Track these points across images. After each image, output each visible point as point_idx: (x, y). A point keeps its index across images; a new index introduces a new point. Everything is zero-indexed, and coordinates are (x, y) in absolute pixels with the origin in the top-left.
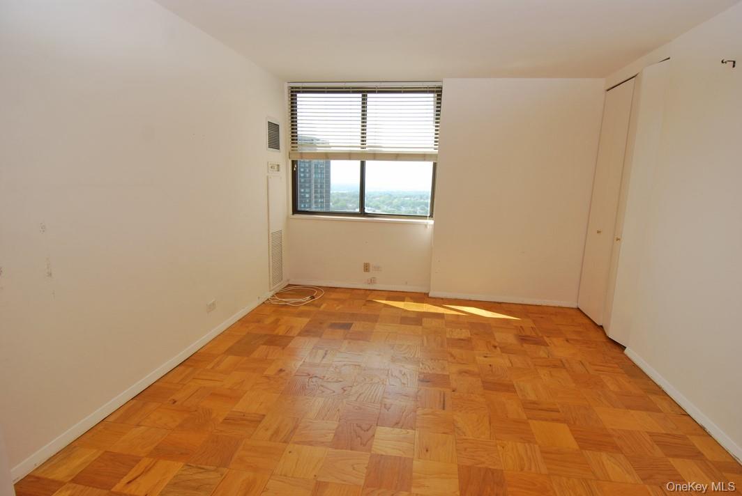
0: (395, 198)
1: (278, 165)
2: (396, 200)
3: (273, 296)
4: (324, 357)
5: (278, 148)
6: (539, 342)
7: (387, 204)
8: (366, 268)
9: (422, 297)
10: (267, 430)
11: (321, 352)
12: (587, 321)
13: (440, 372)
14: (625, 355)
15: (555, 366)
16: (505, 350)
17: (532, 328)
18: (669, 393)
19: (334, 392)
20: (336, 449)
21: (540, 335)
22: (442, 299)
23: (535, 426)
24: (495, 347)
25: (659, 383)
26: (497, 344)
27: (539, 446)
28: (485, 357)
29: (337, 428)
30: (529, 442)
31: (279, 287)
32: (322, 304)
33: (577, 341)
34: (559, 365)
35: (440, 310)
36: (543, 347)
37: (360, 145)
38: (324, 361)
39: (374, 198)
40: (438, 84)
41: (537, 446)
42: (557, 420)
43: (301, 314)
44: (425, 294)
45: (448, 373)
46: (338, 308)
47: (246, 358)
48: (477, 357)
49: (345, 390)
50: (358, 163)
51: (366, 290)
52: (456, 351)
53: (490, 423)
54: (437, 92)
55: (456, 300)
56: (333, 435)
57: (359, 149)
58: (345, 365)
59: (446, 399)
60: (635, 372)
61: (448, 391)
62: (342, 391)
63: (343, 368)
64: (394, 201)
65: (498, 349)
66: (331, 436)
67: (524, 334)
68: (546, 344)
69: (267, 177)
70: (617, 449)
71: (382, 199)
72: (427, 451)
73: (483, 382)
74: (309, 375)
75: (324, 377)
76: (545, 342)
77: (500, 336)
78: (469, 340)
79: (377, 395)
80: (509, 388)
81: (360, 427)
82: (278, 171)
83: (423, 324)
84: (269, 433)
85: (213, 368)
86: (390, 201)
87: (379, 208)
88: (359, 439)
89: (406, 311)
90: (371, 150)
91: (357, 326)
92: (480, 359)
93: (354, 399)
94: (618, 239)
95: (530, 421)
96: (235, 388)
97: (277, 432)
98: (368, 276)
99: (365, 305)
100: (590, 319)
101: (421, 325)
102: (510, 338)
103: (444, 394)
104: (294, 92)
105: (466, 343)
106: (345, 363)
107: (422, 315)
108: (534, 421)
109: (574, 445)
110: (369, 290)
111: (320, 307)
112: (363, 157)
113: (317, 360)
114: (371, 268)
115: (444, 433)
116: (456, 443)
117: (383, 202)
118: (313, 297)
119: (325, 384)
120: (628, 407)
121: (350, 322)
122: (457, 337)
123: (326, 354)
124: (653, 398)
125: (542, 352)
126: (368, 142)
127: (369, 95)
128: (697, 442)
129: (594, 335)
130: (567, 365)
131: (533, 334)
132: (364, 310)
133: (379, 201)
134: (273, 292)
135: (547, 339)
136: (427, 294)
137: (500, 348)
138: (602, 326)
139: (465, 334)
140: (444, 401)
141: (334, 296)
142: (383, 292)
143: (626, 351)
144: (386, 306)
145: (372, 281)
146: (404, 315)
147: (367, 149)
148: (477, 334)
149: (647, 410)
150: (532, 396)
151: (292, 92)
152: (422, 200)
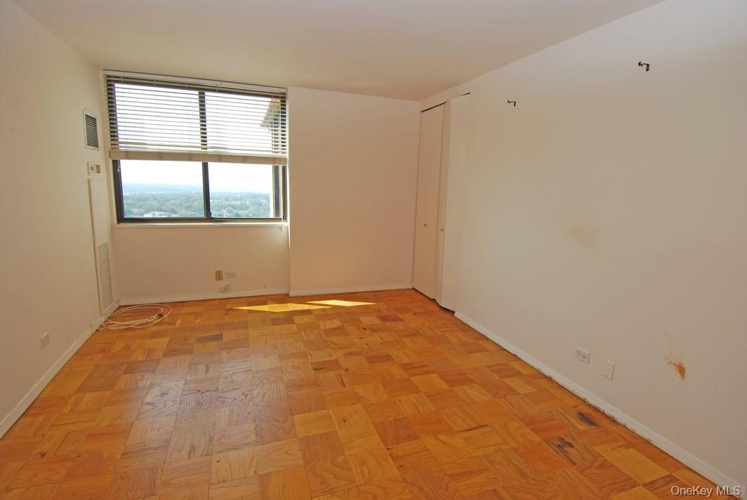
0: (194, 201)
1: (98, 166)
2: (196, 203)
3: (106, 321)
4: (207, 372)
5: (96, 146)
6: (396, 319)
7: (185, 208)
8: (219, 276)
9: (284, 298)
10: (180, 450)
11: (201, 368)
12: (423, 297)
13: (328, 359)
14: (456, 318)
15: (413, 335)
16: (373, 329)
17: (387, 309)
18: (490, 338)
19: (236, 399)
20: (263, 444)
21: (395, 313)
22: (303, 297)
23: (416, 380)
24: (365, 329)
25: (481, 332)
26: (365, 327)
27: (425, 394)
28: (361, 338)
29: (255, 428)
30: (416, 392)
31: (109, 310)
32: (176, 321)
33: (422, 313)
34: (414, 334)
35: (306, 307)
36: (400, 323)
37: (200, 145)
38: (209, 375)
39: (168, 200)
40: (283, 91)
41: (422, 394)
42: (429, 372)
43: (155, 335)
44: (285, 295)
45: (335, 358)
46: (197, 321)
47: (110, 392)
48: (354, 341)
49: (246, 395)
50: (199, 165)
51: (221, 299)
52: (334, 339)
53: (384, 387)
54: (282, 97)
55: (315, 296)
56: (254, 435)
57: (200, 149)
58: (234, 373)
59: (343, 378)
60: (465, 328)
61: (342, 372)
62: (244, 396)
63: (234, 376)
64: (193, 204)
65: (368, 330)
66: (253, 437)
67: (382, 315)
68: (402, 320)
69: (89, 180)
70: (471, 381)
71: (178, 202)
72: (345, 421)
73: (367, 358)
74: (199, 391)
75: (217, 389)
76: (400, 318)
77: (367, 320)
78: (342, 328)
79: (280, 391)
80: (388, 358)
81: (277, 421)
82: (98, 172)
83: (296, 322)
84: (185, 453)
85: (71, 410)
86: (189, 204)
87: (175, 212)
88: (281, 431)
89: (273, 313)
90: (214, 152)
91: (228, 336)
92: (356, 341)
93: (259, 399)
94: (442, 230)
95: (411, 378)
96: (116, 423)
97: (193, 449)
98: (222, 284)
99: (226, 314)
100: (425, 295)
101: (294, 323)
102: (373, 320)
103: (340, 376)
104: (110, 82)
105: (340, 331)
106: (234, 371)
107: (291, 315)
108: (415, 377)
109: (446, 386)
110: (224, 299)
111: (175, 324)
112: (205, 159)
113: (201, 376)
114: (224, 276)
115: (353, 404)
116: (365, 409)
117: (180, 205)
118: (161, 316)
119: (223, 395)
120: (470, 352)
121: (219, 333)
122: (331, 327)
123: (208, 368)
124: (481, 343)
125: (400, 326)
126: (210, 143)
127: (207, 93)
128: (515, 365)
129: (431, 307)
130: (421, 332)
131: (390, 314)
132: (228, 319)
133: (174, 204)
134: (104, 316)
135: (400, 316)
136: (288, 295)
137: (369, 329)
138: (434, 299)
139: (336, 323)
140: (341, 379)
141: (184, 310)
142: (242, 299)
143: (455, 315)
144: (250, 311)
145: (227, 289)
146: (274, 316)
147: (209, 150)
148: (346, 322)
149: (480, 351)
150: (406, 361)
151: (108, 81)
152: (228, 203)
